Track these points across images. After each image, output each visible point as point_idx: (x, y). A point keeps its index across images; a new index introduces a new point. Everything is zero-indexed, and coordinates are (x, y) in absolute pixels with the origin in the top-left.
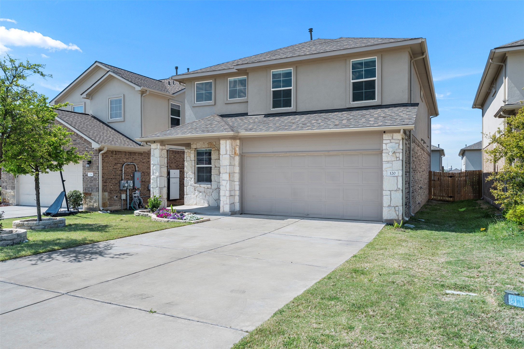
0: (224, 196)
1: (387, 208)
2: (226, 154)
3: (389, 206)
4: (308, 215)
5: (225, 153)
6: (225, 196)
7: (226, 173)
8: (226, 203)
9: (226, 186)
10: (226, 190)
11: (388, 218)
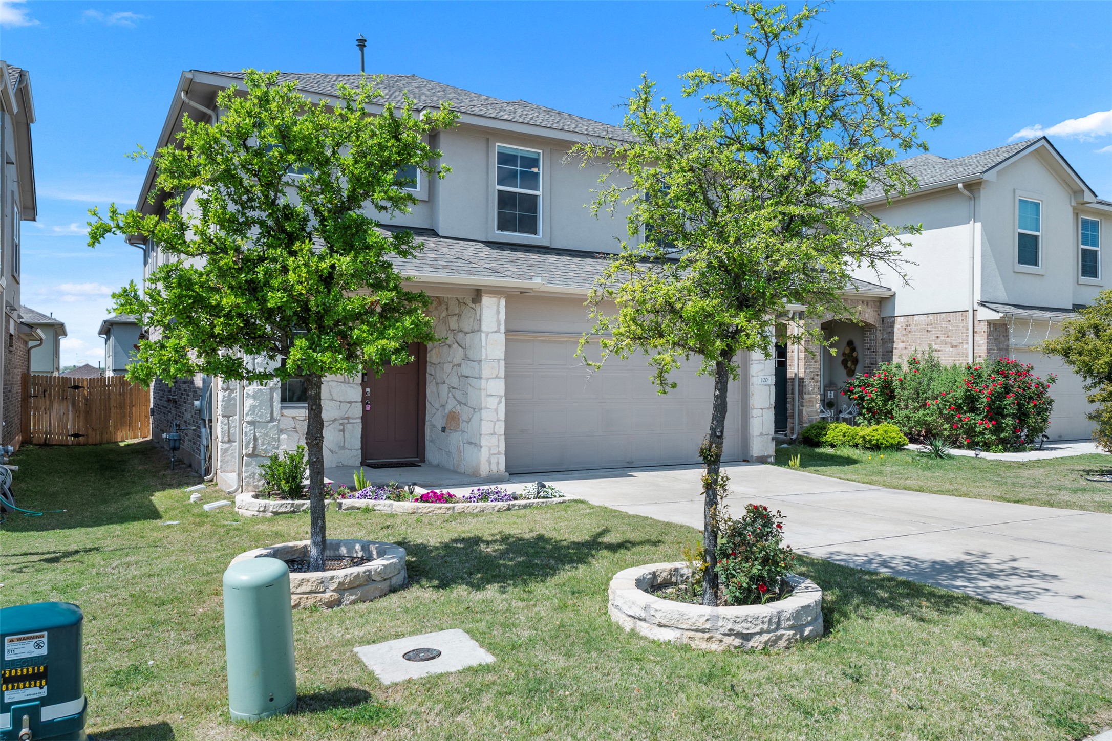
0: (492, 434)
1: (759, 438)
2: (496, 332)
3: (761, 434)
4: (633, 462)
5: (495, 329)
6: (494, 434)
7: (497, 377)
8: (496, 452)
9: (496, 411)
10: (498, 420)
11: (760, 455)
